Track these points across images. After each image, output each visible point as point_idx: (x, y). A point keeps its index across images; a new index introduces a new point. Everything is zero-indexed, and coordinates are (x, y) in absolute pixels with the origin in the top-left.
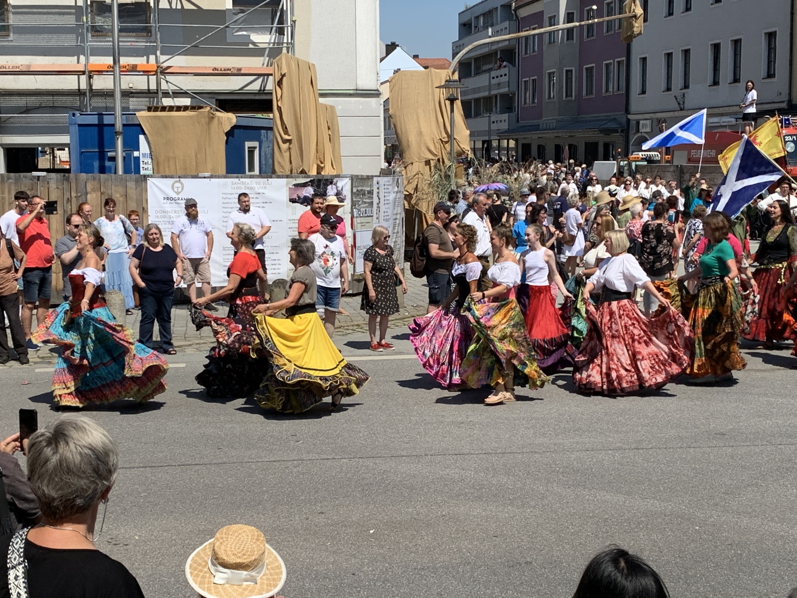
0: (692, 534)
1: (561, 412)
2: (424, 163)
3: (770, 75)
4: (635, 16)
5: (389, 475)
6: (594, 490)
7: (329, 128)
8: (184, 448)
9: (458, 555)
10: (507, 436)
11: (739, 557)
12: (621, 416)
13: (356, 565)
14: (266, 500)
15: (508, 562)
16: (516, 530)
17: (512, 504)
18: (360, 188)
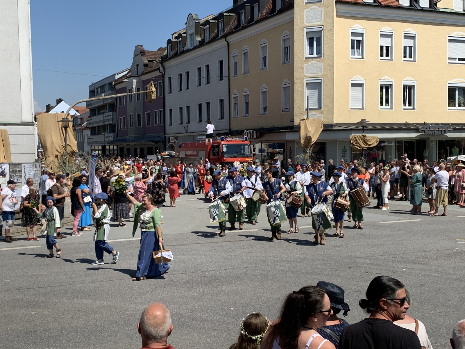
0: (114, 313)
2: (55, 157)
3: (222, 118)
4: (152, 92)
6: (80, 299)
7: (3, 140)
9: (4, 331)
10: (53, 279)
15: (26, 332)
16: (37, 318)
18: (14, 169)
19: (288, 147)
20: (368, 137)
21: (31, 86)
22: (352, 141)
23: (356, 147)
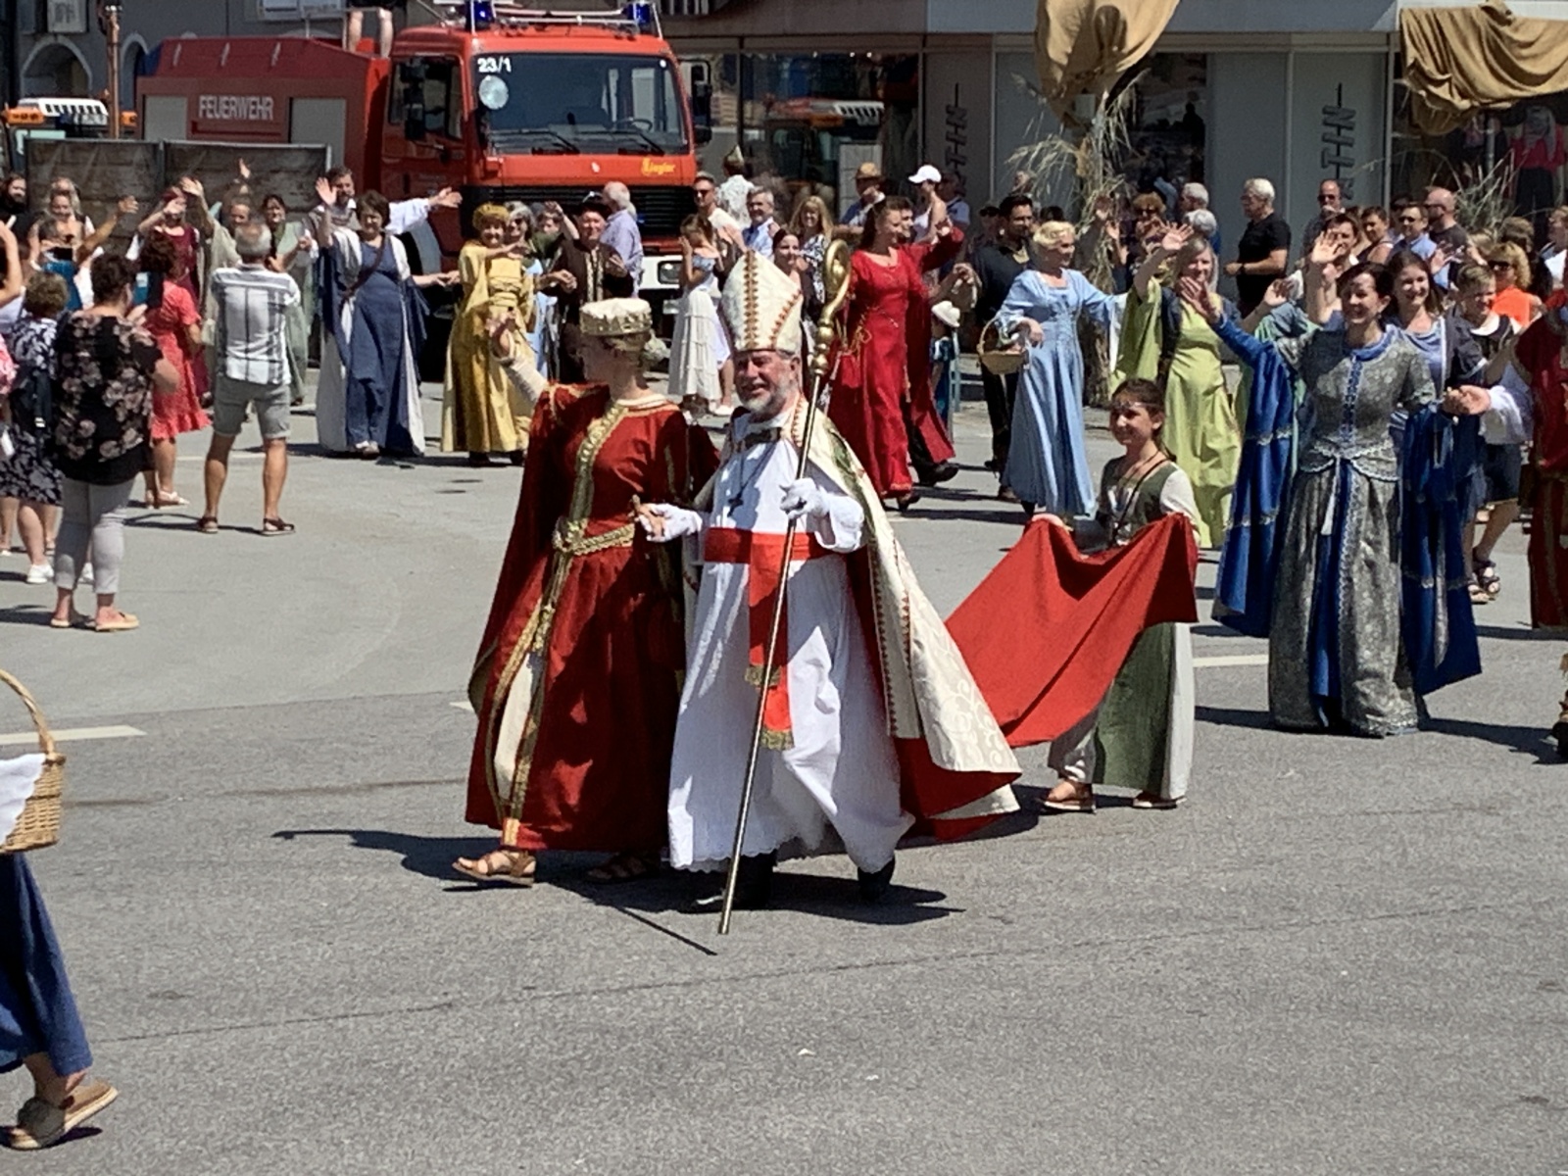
19: (939, 87)
20: (1525, 21)
22: (1412, 54)
23: (1442, 92)
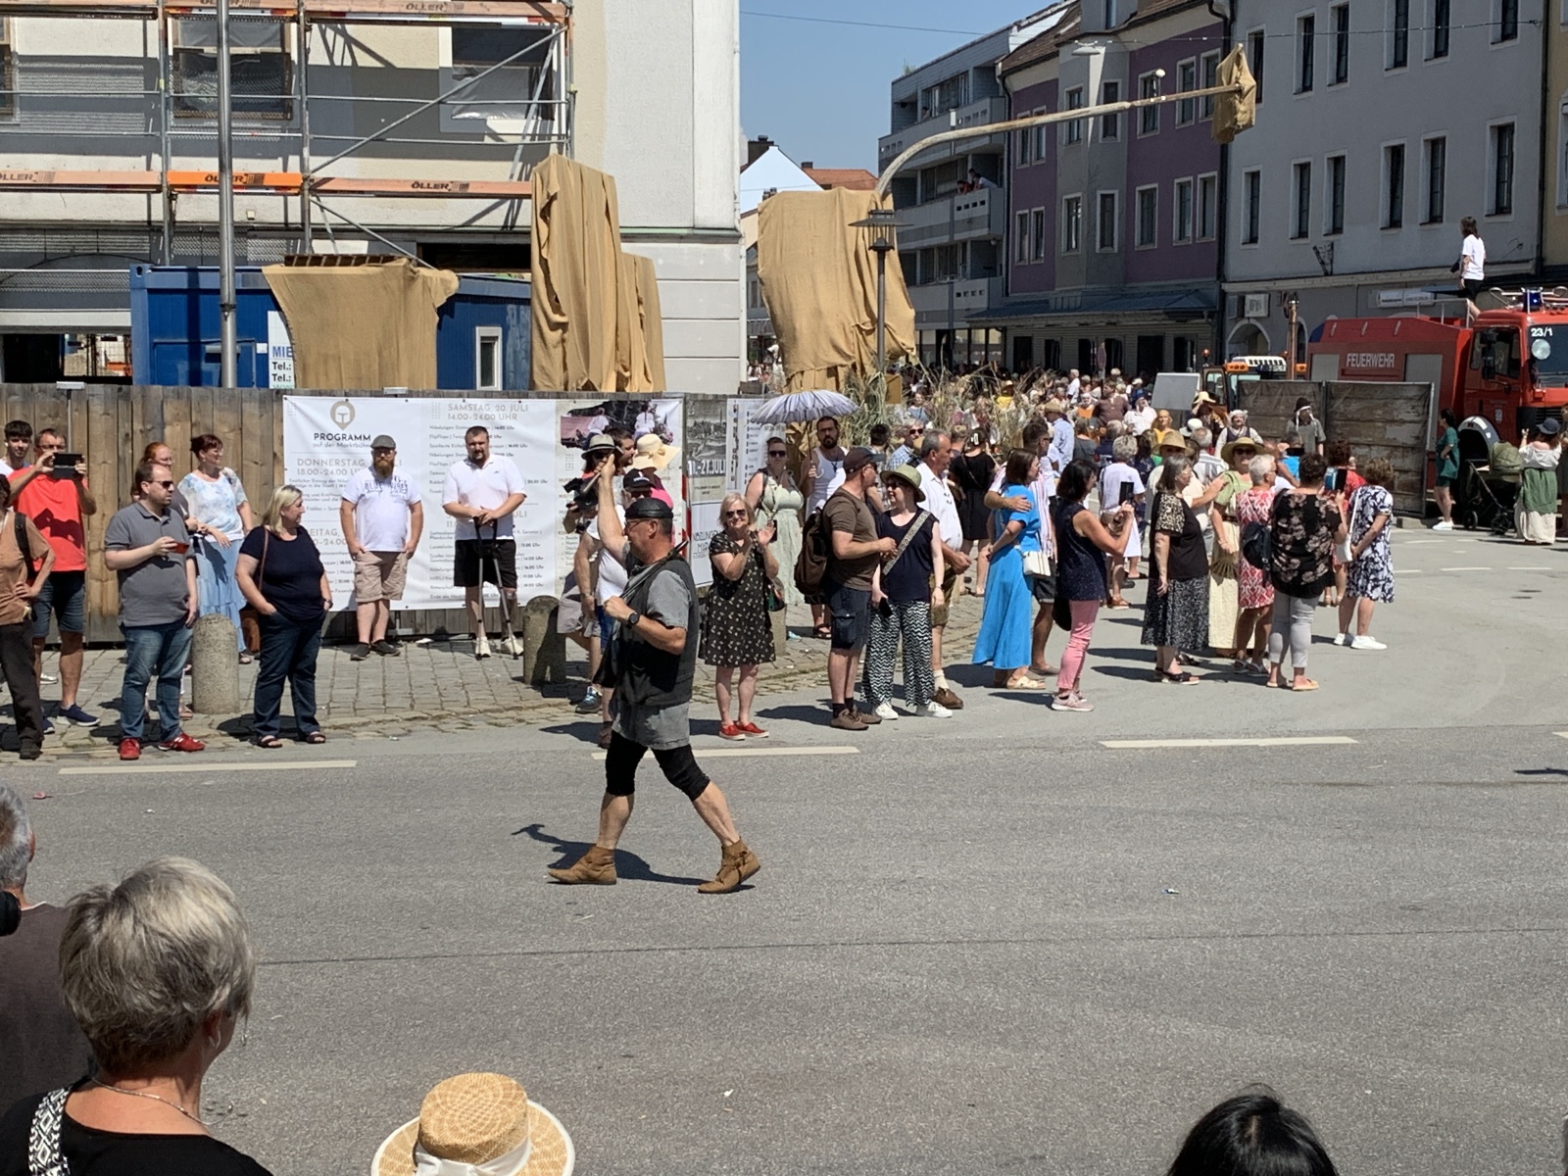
0: (1358, 1104)
1: (1097, 862)
2: (825, 372)
3: (1501, 208)
4: (1239, 91)
5: (760, 982)
6: (1164, 1016)
7: (640, 302)
8: (356, 926)
9: (897, 1143)
10: (992, 908)
11: (1451, 1151)
12: (1215, 872)
13: (697, 1160)
14: (518, 1031)
15: (996, 1156)
16: (1013, 1093)
17: (1004, 1042)
18: (699, 420)
21: (732, 78)
